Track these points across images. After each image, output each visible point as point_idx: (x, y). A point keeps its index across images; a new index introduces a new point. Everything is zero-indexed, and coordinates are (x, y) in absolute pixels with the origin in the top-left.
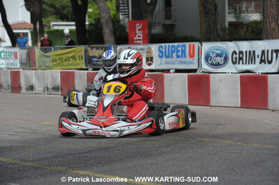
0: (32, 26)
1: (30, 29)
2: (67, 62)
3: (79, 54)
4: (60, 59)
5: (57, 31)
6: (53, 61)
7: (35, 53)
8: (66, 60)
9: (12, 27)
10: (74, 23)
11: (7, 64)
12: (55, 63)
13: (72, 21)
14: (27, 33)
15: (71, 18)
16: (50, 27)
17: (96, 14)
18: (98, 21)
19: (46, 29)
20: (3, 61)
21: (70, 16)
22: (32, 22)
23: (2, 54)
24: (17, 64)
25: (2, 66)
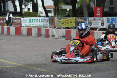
0: (54, 7)
1: (53, 8)
2: (68, 24)
3: (73, 21)
4: (65, 23)
5: (64, 9)
6: (62, 24)
7: (55, 20)
8: (68, 23)
9: (46, 8)
10: (71, 6)
11: (44, 24)
12: (63, 24)
13: (70, 5)
14: (52, 10)
15: (70, 4)
16: (61, 8)
17: (80, 2)
18: (81, 5)
19: (60, 9)
20: (42, 23)
21: (70, 3)
22: (54, 5)
23: (42, 20)
24: (48, 24)
25: (42, 25)
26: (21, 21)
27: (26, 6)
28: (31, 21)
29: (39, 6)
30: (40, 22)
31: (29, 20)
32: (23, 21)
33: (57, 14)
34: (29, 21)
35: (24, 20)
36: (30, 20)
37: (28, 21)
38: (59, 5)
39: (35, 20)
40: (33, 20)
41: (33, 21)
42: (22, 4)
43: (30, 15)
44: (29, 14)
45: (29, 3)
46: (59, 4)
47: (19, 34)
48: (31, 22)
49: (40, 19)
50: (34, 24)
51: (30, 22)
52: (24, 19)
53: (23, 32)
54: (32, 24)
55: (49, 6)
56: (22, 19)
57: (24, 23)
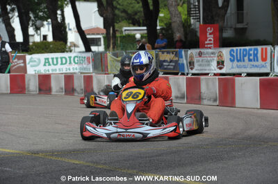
0: (105, 31)
1: (102, 34)
5: (129, 36)
7: (107, 57)
9: (86, 33)
10: (145, 28)
11: (80, 68)
13: (143, 26)
14: (100, 38)
15: (143, 23)
16: (122, 32)
17: (167, 19)
18: (168, 27)
19: (118, 35)
20: (76, 66)
21: (141, 21)
22: (105, 27)
23: (76, 59)
24: (89, 68)
25: (75, 71)
26: (25, 62)
27: (37, 29)
28: (49, 62)
29: (70, 30)
30: (70, 63)
31: (46, 59)
32: (31, 63)
33: (111, 46)
34: (45, 63)
35: (31, 61)
36: (48, 59)
37: (43, 62)
38: (117, 26)
39: (59, 60)
40: (55, 60)
41: (55, 63)
42: (28, 24)
43: (47, 49)
44: (46, 46)
45: (45, 23)
46: (115, 24)
47: (19, 90)
48: (49, 65)
49: (70, 58)
50: (56, 70)
51: (47, 64)
52: (32, 58)
53: (29, 85)
54: (53, 70)
55: (94, 29)
56: (28, 57)
57: (32, 66)
